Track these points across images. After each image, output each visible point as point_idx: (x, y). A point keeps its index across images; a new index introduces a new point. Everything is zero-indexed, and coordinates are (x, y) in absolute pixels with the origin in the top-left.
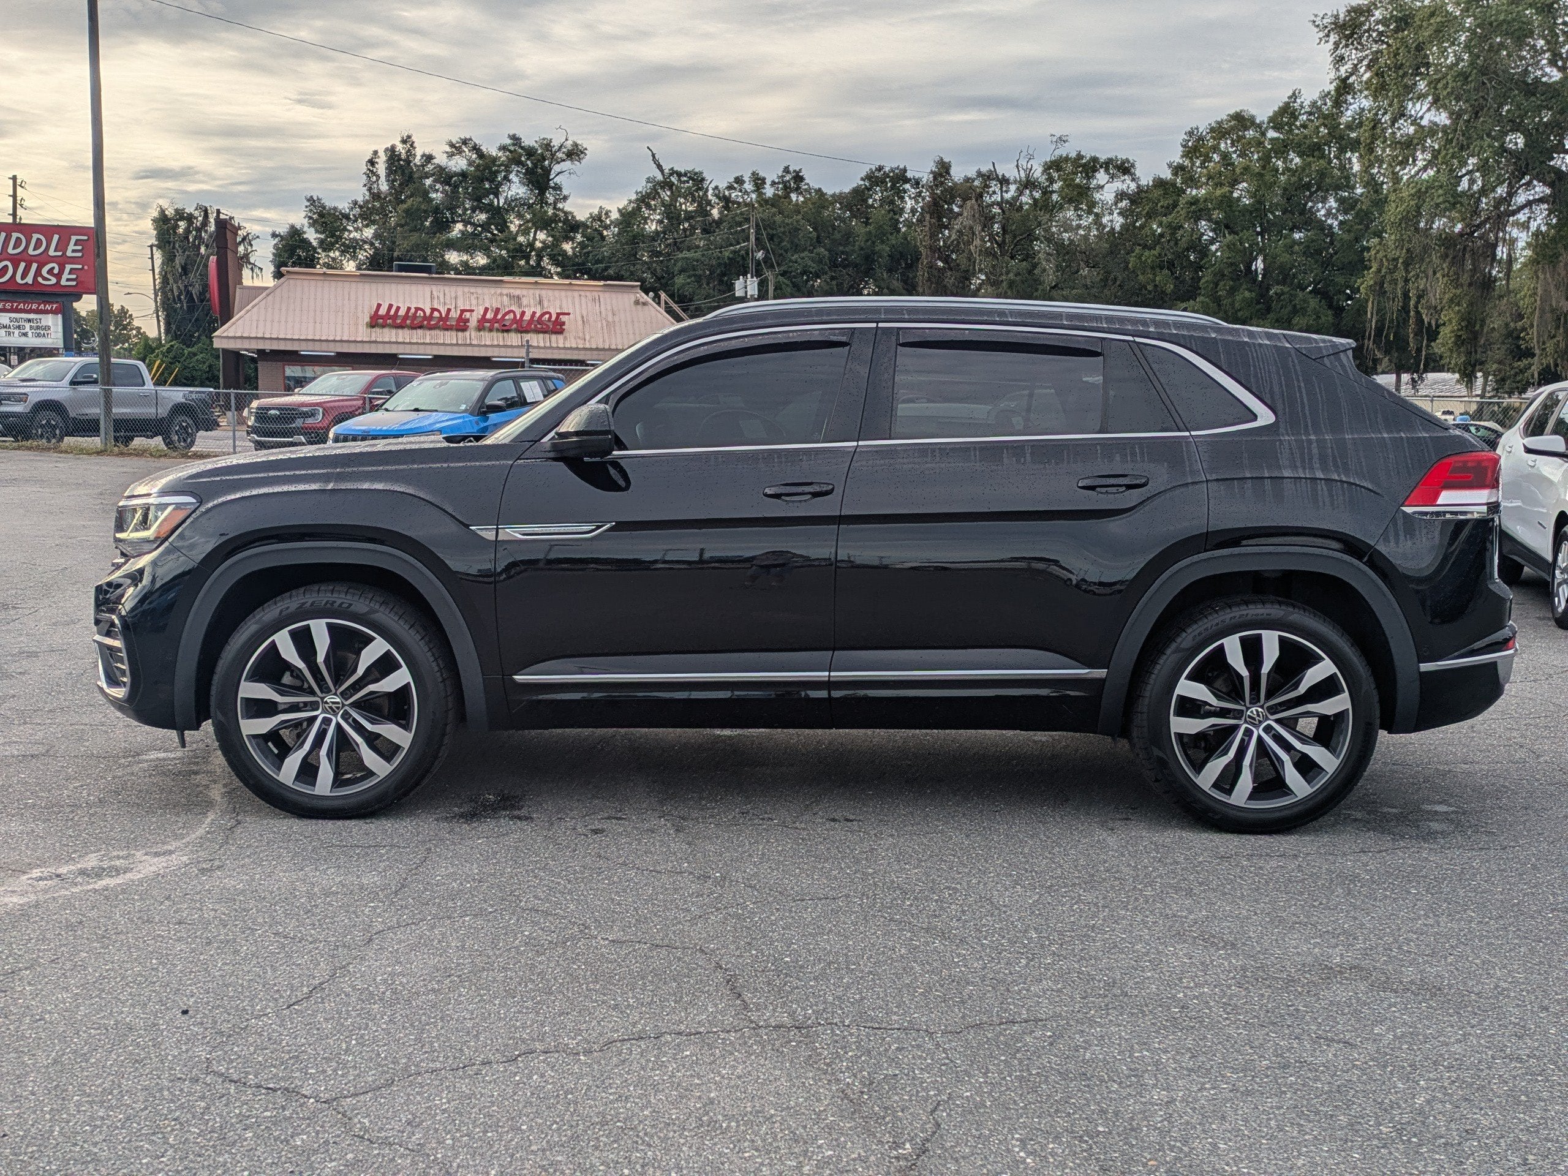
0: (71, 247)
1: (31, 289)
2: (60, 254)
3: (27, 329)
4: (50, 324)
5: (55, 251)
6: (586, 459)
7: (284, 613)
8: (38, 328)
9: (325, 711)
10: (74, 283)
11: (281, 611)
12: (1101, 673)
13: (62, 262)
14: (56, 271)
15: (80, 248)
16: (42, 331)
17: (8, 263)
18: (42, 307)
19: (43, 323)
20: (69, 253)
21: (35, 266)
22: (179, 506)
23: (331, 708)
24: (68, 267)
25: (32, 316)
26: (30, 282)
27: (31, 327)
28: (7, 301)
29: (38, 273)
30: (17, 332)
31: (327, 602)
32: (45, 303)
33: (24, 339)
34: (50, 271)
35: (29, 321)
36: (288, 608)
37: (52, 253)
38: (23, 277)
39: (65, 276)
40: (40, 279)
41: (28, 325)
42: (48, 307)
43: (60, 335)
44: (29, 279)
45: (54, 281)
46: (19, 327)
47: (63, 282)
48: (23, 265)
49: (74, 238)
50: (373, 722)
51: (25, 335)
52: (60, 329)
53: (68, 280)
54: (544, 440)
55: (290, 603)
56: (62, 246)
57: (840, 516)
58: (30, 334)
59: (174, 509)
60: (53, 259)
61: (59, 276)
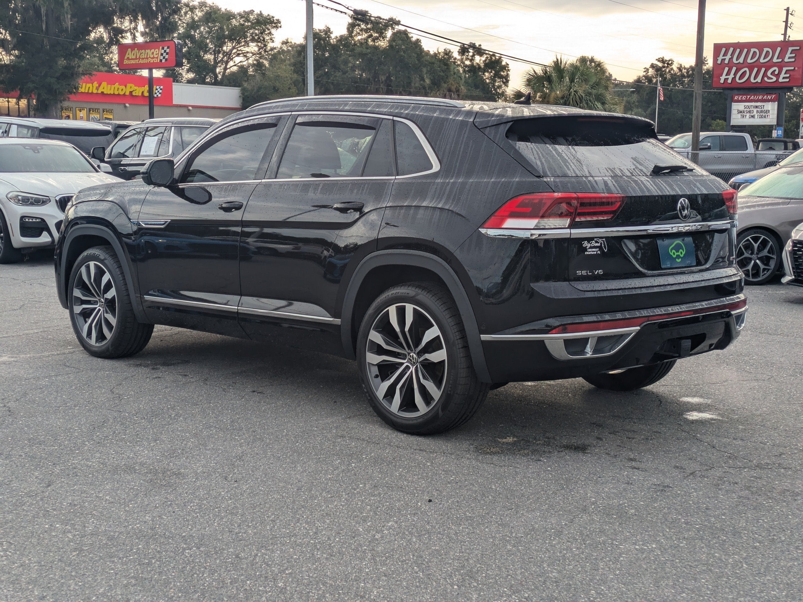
0: (788, 55)
1: (760, 85)
2: (780, 60)
3: (755, 113)
4: (770, 109)
5: (777, 58)
8: (762, 112)
10: (788, 80)
13: (780, 66)
14: (776, 73)
15: (794, 55)
16: (764, 113)
17: (747, 69)
18: (765, 97)
19: (766, 108)
20: (786, 60)
21: (763, 70)
24: (785, 69)
25: (759, 104)
26: (759, 81)
27: (757, 111)
28: (743, 95)
29: (765, 74)
30: (748, 115)
32: (767, 94)
33: (752, 119)
34: (773, 73)
35: (757, 107)
37: (775, 60)
38: (755, 78)
39: (783, 75)
40: (766, 79)
41: (755, 110)
42: (769, 97)
43: (775, 116)
44: (759, 80)
45: (774, 79)
46: (750, 112)
47: (781, 80)
48: (756, 70)
49: (790, 49)
51: (753, 117)
52: (776, 112)
53: (784, 78)
56: (782, 55)
58: (756, 116)
60: (775, 64)
61: (778, 76)
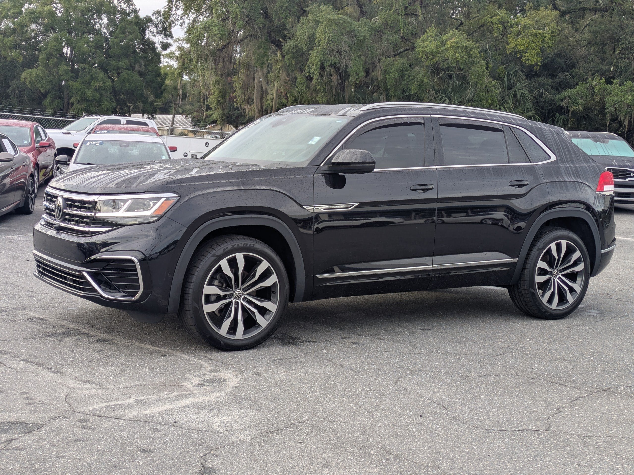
6: (340, 174)
7: (226, 250)
9: (235, 298)
11: (224, 250)
12: (516, 260)
22: (168, 199)
23: (238, 296)
31: (244, 244)
36: (227, 248)
50: (261, 301)
54: (322, 165)
55: (229, 245)
57: (437, 198)
59: (166, 200)
